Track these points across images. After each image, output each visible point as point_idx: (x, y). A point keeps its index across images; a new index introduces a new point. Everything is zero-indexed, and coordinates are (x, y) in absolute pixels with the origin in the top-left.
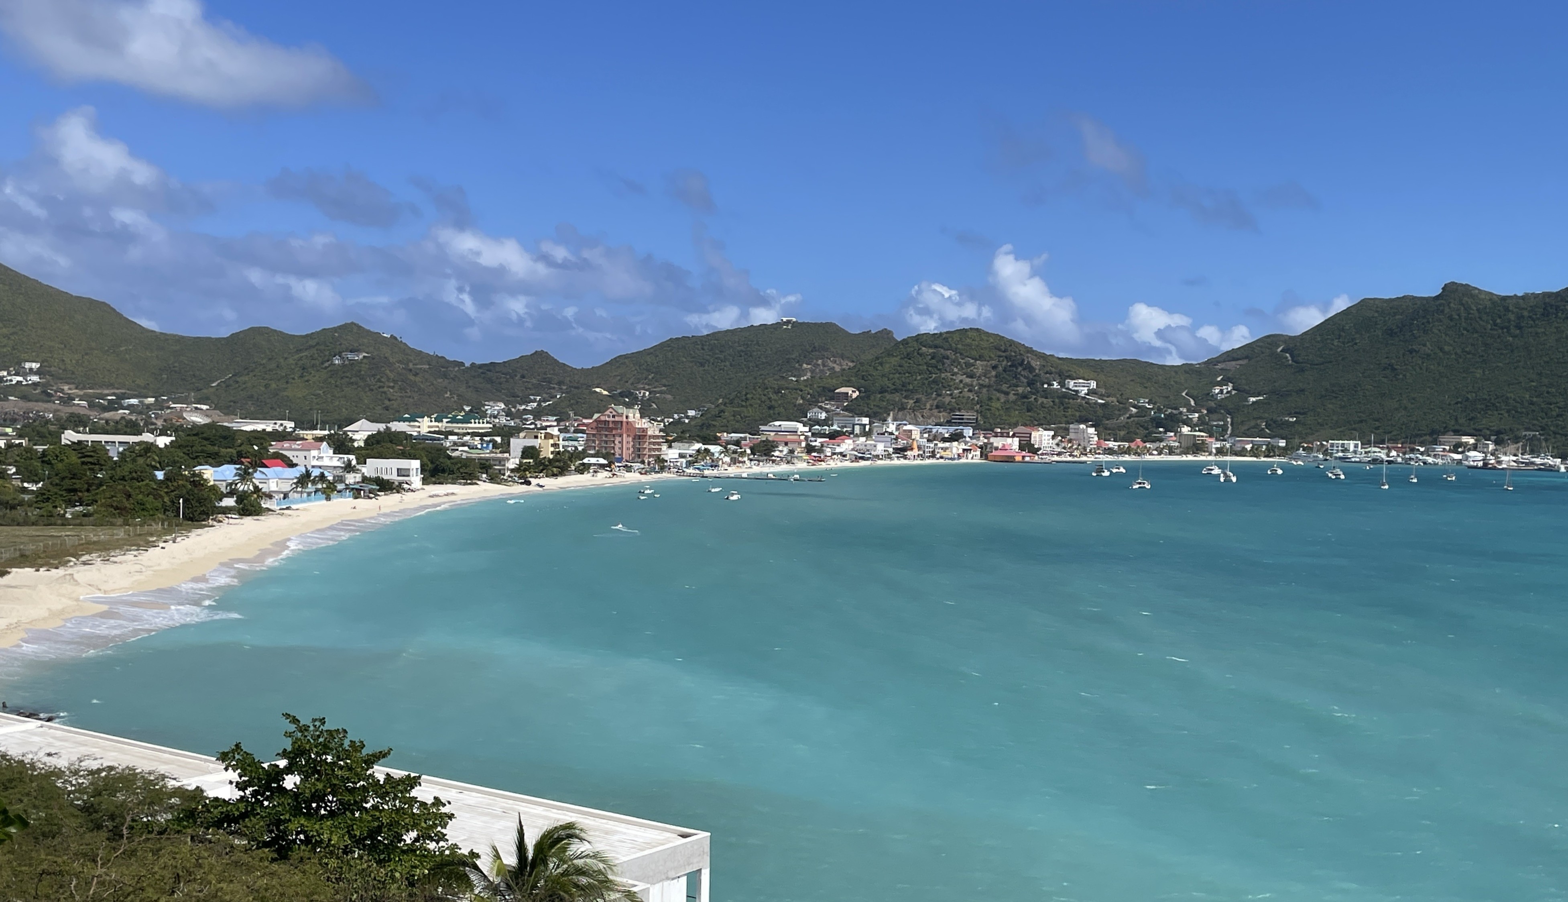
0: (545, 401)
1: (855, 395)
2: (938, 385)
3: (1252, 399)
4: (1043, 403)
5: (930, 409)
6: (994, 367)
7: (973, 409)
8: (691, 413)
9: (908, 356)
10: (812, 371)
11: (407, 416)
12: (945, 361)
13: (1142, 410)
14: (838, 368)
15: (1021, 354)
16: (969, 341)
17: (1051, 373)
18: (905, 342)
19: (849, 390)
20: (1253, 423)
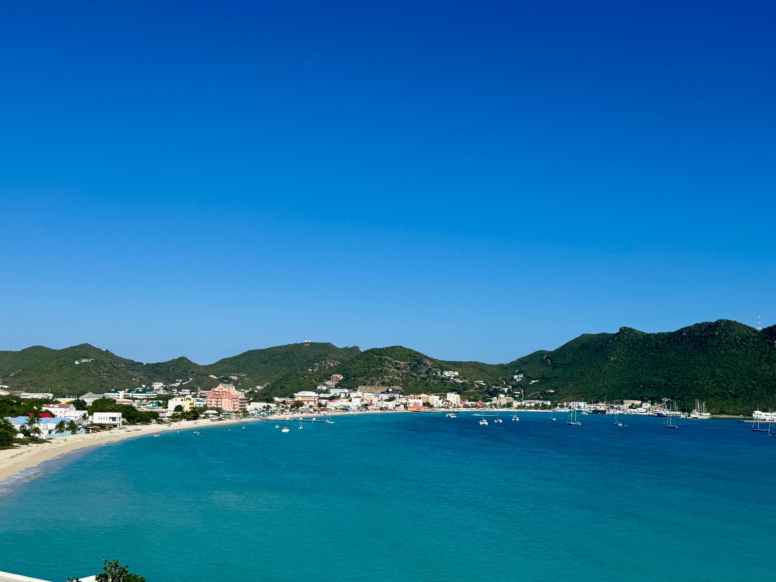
0: (184, 382)
1: (341, 379)
2: (381, 373)
3: (533, 381)
4: (433, 382)
5: (379, 385)
6: (410, 364)
7: (399, 385)
8: (259, 387)
9: (368, 359)
10: (320, 366)
11: (113, 390)
12: (385, 361)
13: (481, 387)
14: (332, 365)
15: (422, 359)
16: (396, 352)
17: (437, 368)
18: (366, 352)
19: (339, 376)
20: (534, 393)
